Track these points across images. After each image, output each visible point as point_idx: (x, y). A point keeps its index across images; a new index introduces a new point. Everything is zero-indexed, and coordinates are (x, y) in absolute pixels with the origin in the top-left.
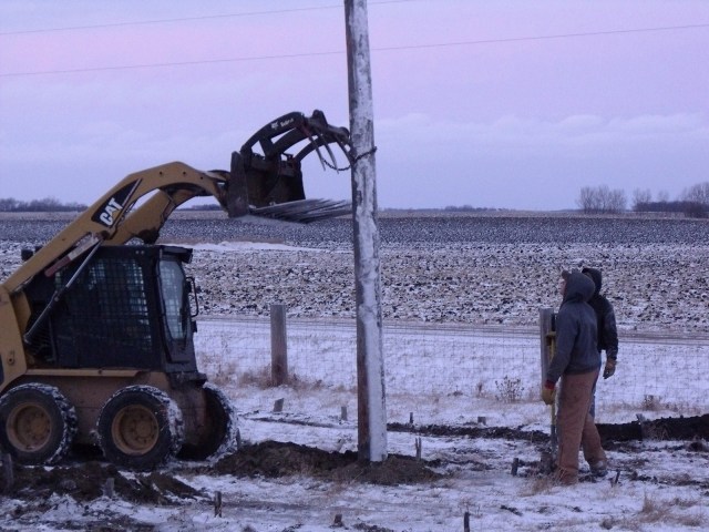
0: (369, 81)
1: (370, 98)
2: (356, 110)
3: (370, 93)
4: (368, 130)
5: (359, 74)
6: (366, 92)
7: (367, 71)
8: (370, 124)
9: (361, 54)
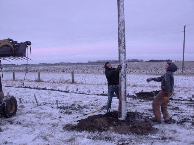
0: (123, 9)
1: (124, 14)
2: (119, 18)
3: (124, 13)
4: (123, 23)
5: (121, 7)
6: (122, 12)
7: (123, 6)
8: (123, 21)
9: (121, 2)
